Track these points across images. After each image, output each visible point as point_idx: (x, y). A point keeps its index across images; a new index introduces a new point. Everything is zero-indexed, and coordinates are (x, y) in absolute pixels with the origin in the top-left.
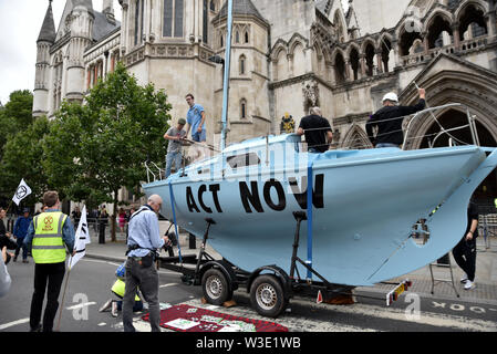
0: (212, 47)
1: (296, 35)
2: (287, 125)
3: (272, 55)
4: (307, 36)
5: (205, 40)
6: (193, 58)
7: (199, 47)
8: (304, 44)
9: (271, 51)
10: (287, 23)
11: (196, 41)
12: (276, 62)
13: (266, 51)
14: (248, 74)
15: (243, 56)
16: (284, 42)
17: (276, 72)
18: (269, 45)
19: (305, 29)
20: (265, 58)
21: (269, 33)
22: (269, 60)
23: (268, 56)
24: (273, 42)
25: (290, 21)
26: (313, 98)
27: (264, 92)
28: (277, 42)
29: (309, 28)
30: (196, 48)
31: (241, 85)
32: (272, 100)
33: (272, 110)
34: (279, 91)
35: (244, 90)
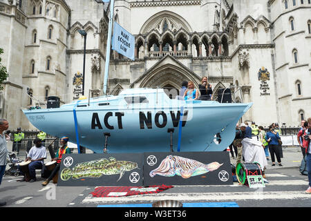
0: (25, 12)
1: (89, 22)
2: (78, 80)
3: (71, 31)
4: (98, 26)
5: (20, 6)
6: (11, 17)
7: (16, 10)
8: (95, 30)
9: (70, 28)
10: (84, 13)
11: (14, 4)
12: (73, 37)
13: (67, 26)
14: (54, 39)
15: (51, 26)
16: (81, 25)
17: (73, 43)
18: (69, 24)
19: (96, 21)
20: (65, 32)
21: (70, 15)
22: (68, 34)
23: (68, 31)
24: (73, 23)
25: (86, 12)
26: (98, 65)
27: (64, 55)
28: (76, 23)
29: (99, 21)
30: (13, 9)
31: (48, 46)
32: (68, 61)
33: (67, 68)
34: (74, 57)
35: (50, 50)
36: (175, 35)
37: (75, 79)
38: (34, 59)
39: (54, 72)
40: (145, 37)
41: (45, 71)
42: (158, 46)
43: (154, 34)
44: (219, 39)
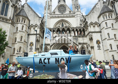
0: (15, 21)
1: (36, 24)
2: (31, 44)
3: (30, 27)
5: (13, 20)
6: (10, 23)
7: (12, 21)
8: (38, 27)
9: (29, 26)
10: (34, 21)
11: (11, 19)
12: (30, 29)
13: (28, 26)
14: (24, 30)
15: (23, 26)
16: (33, 25)
17: (30, 31)
18: (29, 25)
19: (39, 24)
20: (28, 28)
21: (29, 22)
22: (29, 28)
23: (28, 27)
24: (30, 24)
25: (35, 21)
26: (39, 39)
27: (27, 35)
28: (31, 25)
29: (40, 24)
30: (11, 21)
31: (22, 33)
32: (28, 38)
33: (28, 40)
34: (30, 36)
35: (22, 34)
36: (66, 28)
37: (30, 44)
38: (16, 37)
39: (23, 42)
40: (55, 29)
41: (20, 41)
42: (60, 32)
43: (58, 28)
44: (82, 30)
